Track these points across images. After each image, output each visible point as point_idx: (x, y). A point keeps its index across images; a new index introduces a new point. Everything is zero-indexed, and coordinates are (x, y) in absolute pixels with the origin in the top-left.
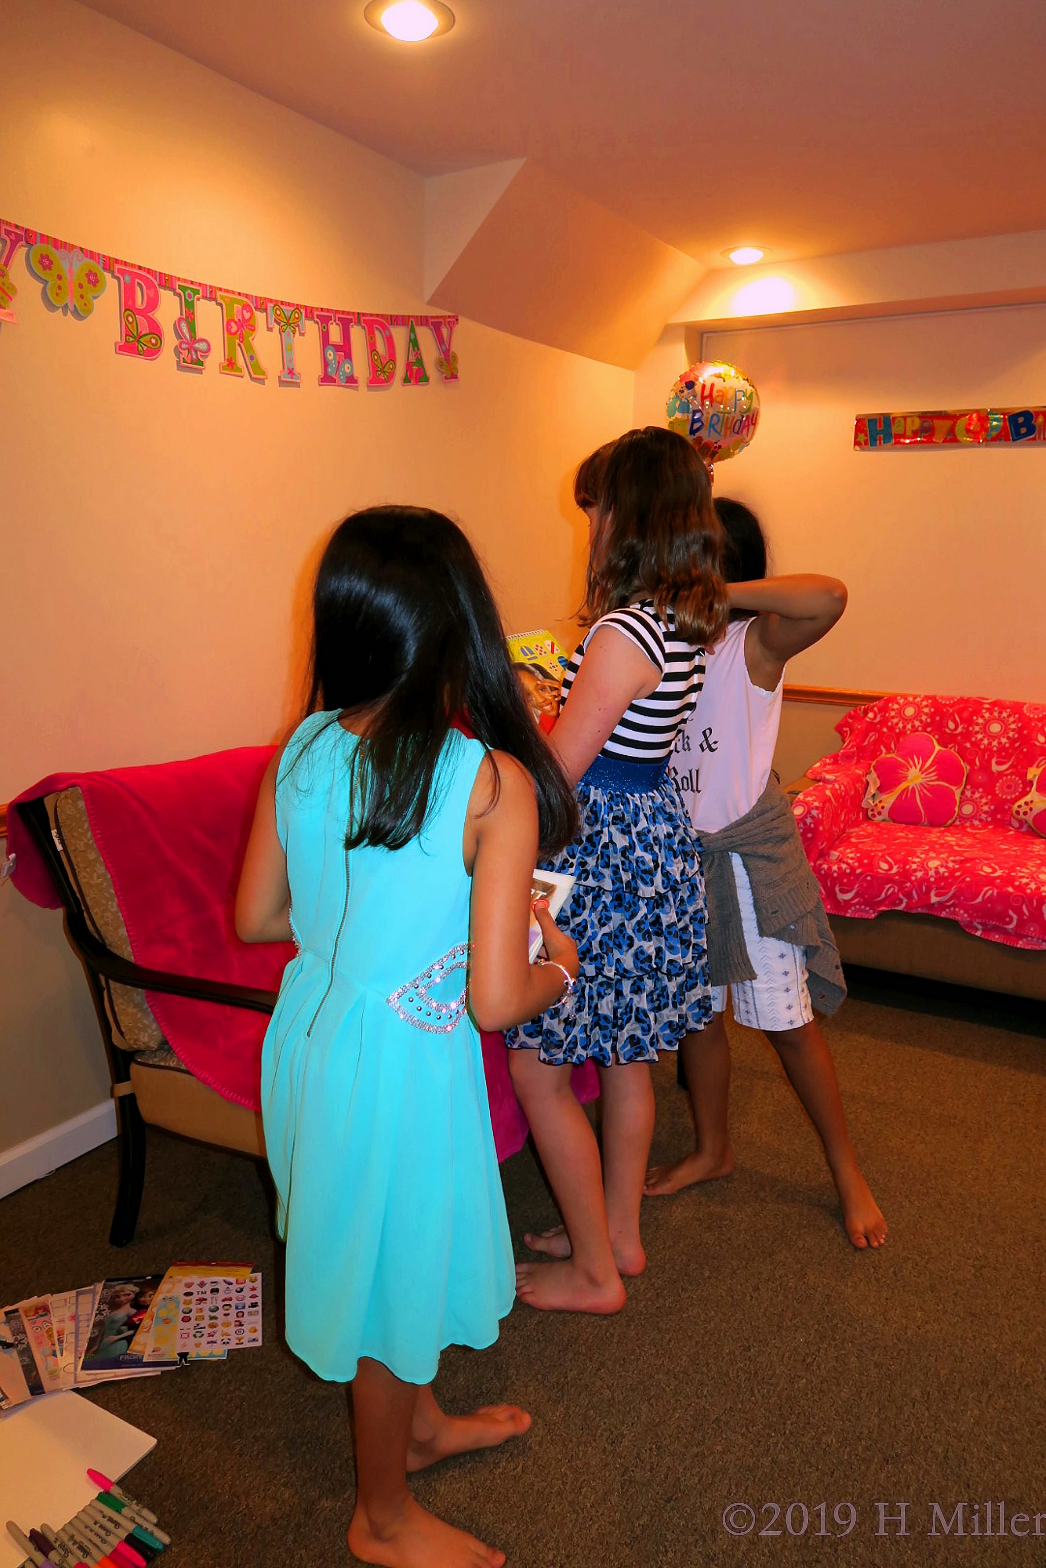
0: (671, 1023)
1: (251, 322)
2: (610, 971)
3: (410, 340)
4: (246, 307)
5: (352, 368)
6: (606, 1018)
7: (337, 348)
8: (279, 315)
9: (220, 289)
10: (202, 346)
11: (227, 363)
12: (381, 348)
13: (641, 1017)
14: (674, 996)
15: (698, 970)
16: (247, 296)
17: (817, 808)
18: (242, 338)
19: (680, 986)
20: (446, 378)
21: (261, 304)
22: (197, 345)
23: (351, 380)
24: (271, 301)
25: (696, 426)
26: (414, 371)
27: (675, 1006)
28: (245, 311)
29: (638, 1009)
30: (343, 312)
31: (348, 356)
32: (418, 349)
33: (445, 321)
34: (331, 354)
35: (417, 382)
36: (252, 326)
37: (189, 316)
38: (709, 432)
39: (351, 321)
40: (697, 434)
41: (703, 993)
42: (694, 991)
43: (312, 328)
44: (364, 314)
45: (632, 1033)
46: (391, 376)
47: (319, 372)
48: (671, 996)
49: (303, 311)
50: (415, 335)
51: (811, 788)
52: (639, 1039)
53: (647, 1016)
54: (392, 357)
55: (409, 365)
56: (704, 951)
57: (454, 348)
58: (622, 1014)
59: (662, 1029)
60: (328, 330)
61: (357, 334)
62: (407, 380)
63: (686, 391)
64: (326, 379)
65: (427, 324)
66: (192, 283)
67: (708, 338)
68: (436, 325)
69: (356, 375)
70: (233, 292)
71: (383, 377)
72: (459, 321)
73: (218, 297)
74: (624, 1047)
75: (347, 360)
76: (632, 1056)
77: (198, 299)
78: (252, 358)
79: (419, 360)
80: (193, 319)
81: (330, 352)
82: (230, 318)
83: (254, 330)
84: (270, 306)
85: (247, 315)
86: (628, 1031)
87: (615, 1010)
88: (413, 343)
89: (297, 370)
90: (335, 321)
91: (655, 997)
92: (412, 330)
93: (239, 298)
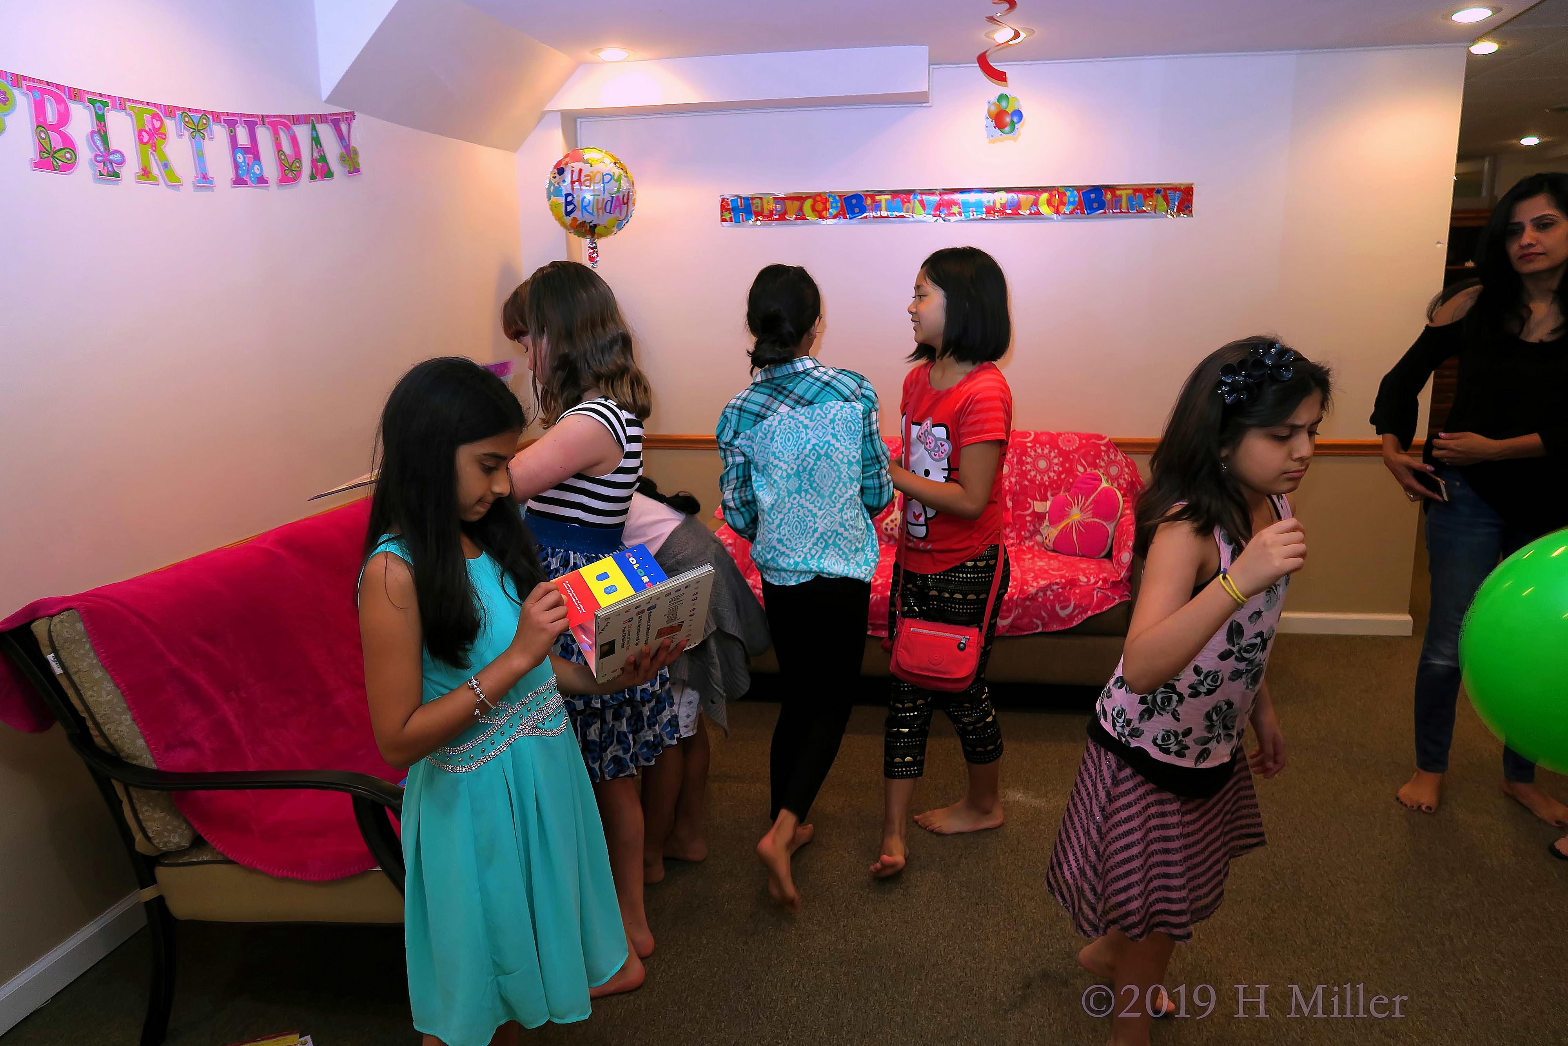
0: (647, 742)
1: (162, 131)
2: (597, 703)
3: (313, 138)
4: (155, 116)
5: (262, 170)
6: (594, 742)
7: (246, 151)
8: (187, 122)
9: (129, 100)
10: (116, 157)
11: (142, 172)
12: (287, 148)
13: (621, 739)
14: (648, 718)
15: (663, 695)
16: (155, 105)
17: (730, 545)
18: (154, 147)
19: (651, 710)
20: (349, 172)
21: (170, 111)
22: (111, 157)
23: (262, 181)
24: (179, 108)
25: (570, 208)
26: (320, 167)
27: (650, 727)
28: (154, 121)
29: (619, 732)
30: (248, 115)
31: (257, 157)
32: (321, 146)
33: (343, 117)
34: (240, 158)
35: (323, 178)
36: (163, 134)
37: (101, 130)
38: (582, 213)
39: (256, 123)
40: (572, 216)
41: (671, 713)
42: (664, 713)
43: (220, 132)
44: (268, 116)
45: (614, 754)
46: (299, 174)
47: (231, 174)
48: (645, 719)
49: (210, 117)
50: (317, 133)
51: (722, 528)
52: (621, 759)
53: (627, 738)
54: (298, 156)
55: (314, 162)
56: (668, 679)
57: (353, 143)
58: (605, 738)
59: (641, 749)
60: (235, 134)
61: (263, 134)
62: (313, 177)
63: (558, 177)
64: (239, 181)
65: (326, 122)
66: (101, 95)
67: (581, 122)
68: (335, 121)
69: (266, 175)
70: (141, 103)
71: (290, 176)
72: (356, 118)
73: (127, 107)
74: (608, 766)
75: (257, 162)
76: (615, 774)
77: (108, 110)
78: (166, 166)
79: (323, 158)
80: (105, 132)
81: (239, 155)
82: (141, 128)
83: (165, 139)
84: (178, 113)
85: (157, 124)
86: (611, 752)
87: (601, 734)
88: (316, 140)
89: (211, 174)
90: (241, 124)
91: (633, 722)
92: (314, 128)
93: (148, 107)
